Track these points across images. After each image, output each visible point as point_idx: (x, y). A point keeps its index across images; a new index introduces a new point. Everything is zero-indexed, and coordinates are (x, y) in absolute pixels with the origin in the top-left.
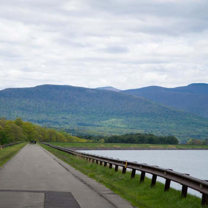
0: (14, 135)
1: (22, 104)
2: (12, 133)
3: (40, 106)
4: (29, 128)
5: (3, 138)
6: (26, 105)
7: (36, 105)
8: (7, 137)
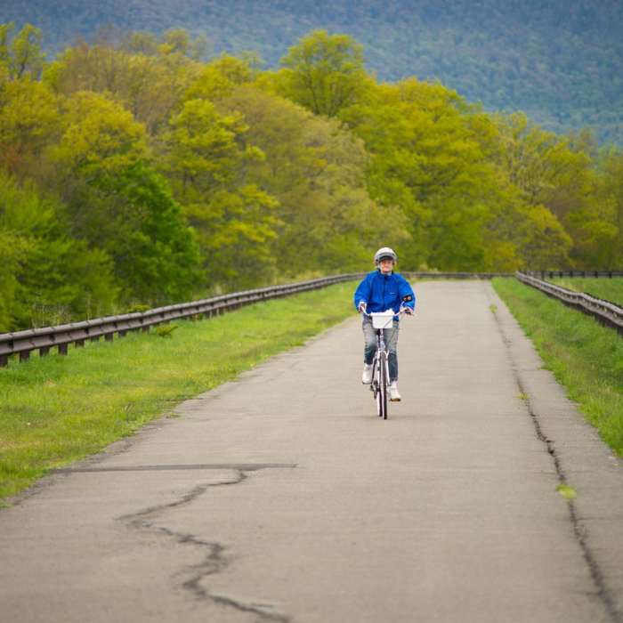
0: (272, 201)
1: (418, 54)
2: (250, 189)
3: (516, 62)
4: (429, 143)
5: (152, 231)
6: (438, 61)
7: (493, 59)
8: (195, 221)
